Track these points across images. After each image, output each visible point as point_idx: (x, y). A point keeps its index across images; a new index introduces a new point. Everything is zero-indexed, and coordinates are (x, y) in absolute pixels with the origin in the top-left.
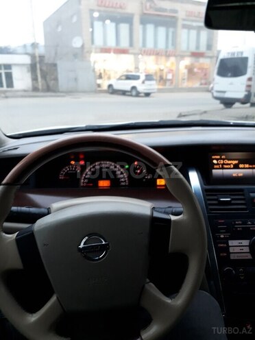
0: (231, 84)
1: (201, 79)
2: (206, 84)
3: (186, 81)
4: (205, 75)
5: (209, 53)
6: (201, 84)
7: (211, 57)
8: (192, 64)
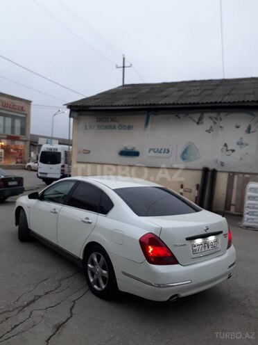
0: (51, 168)
1: (17, 158)
2: (21, 162)
3: (3, 159)
4: (21, 155)
5: (23, 138)
6: (17, 163)
7: (25, 141)
8: (8, 146)
